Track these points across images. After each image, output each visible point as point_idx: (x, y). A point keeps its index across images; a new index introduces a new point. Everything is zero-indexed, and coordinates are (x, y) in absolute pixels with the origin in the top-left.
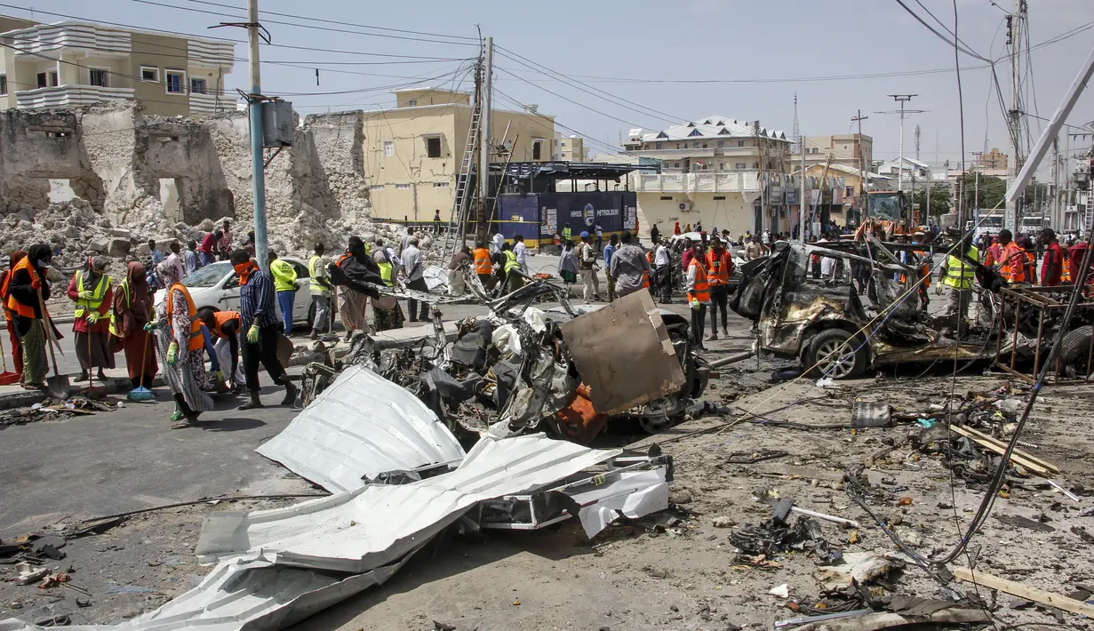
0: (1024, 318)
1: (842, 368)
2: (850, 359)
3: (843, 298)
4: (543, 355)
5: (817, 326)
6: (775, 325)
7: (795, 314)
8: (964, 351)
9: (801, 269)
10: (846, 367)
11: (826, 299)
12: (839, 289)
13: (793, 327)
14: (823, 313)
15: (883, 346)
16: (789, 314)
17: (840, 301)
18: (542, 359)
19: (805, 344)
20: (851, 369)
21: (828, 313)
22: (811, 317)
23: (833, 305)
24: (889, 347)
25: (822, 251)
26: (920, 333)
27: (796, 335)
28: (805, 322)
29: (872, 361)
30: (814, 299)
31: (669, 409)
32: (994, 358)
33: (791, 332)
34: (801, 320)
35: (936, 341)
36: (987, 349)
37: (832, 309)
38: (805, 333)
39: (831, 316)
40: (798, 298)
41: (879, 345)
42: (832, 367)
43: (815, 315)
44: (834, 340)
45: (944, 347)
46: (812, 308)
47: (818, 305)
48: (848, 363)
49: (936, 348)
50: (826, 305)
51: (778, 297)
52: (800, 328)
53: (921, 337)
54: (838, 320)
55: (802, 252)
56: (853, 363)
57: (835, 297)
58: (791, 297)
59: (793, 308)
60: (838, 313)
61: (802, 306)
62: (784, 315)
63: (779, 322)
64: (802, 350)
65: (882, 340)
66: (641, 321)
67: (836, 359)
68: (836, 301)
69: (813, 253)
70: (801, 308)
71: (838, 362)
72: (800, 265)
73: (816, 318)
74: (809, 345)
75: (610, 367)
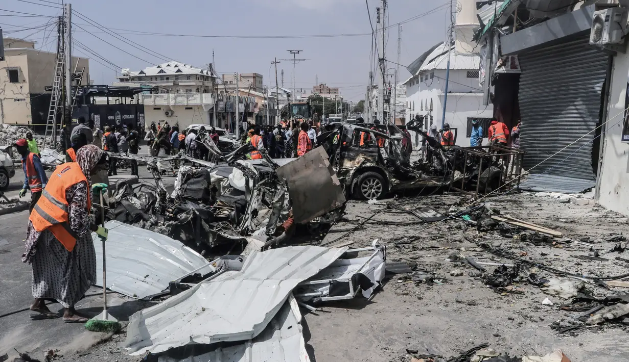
0: (459, 164)
1: (375, 193)
2: (379, 188)
3: (374, 154)
4: (279, 187)
5: (360, 171)
6: (338, 170)
7: (347, 164)
8: (434, 182)
9: (350, 139)
10: (377, 193)
11: (365, 155)
12: (371, 149)
13: (348, 171)
14: (364, 163)
15: (395, 181)
16: (344, 164)
17: (373, 156)
18: (279, 190)
19: (355, 181)
20: (380, 194)
21: (367, 163)
22: (358, 166)
23: (369, 158)
24: (398, 181)
25: (360, 128)
26: (412, 173)
27: (349, 176)
28: (355, 168)
29: (390, 189)
30: (358, 155)
31: (336, 218)
32: (449, 184)
33: (346, 174)
34: (352, 167)
35: (420, 176)
36: (446, 180)
37: (369, 161)
38: (355, 175)
39: (368, 164)
40: (348, 155)
41: (393, 180)
42: (370, 193)
43: (360, 164)
44: (370, 178)
45: (424, 180)
46: (357, 160)
47: (361, 158)
48: (378, 190)
49: (421, 181)
50: (365, 158)
51: (338, 155)
52: (352, 172)
53: (413, 175)
54: (373, 167)
55: (350, 129)
56: (381, 190)
57: (370, 154)
58: (345, 154)
59: (346, 161)
60: (372, 162)
61: (352, 159)
62: (342, 165)
63: (340, 169)
64: (353, 184)
65: (394, 177)
66: (321, 165)
67: (371, 188)
68: (370, 156)
69: (356, 129)
70: (351, 161)
71: (373, 190)
72: (349, 136)
73: (361, 166)
74: (357, 181)
75: (305, 194)
